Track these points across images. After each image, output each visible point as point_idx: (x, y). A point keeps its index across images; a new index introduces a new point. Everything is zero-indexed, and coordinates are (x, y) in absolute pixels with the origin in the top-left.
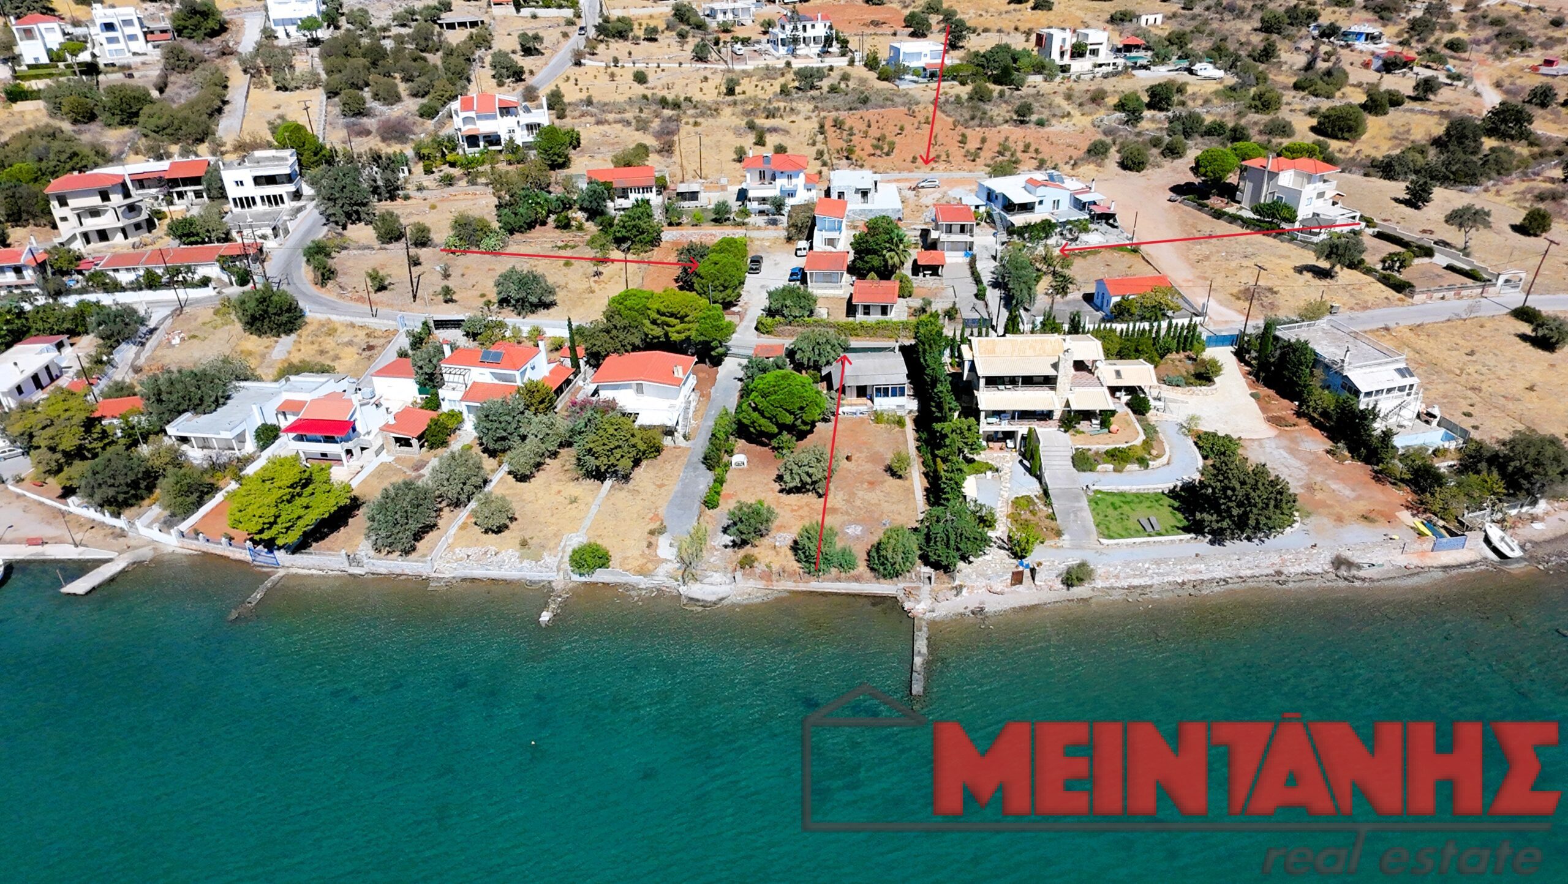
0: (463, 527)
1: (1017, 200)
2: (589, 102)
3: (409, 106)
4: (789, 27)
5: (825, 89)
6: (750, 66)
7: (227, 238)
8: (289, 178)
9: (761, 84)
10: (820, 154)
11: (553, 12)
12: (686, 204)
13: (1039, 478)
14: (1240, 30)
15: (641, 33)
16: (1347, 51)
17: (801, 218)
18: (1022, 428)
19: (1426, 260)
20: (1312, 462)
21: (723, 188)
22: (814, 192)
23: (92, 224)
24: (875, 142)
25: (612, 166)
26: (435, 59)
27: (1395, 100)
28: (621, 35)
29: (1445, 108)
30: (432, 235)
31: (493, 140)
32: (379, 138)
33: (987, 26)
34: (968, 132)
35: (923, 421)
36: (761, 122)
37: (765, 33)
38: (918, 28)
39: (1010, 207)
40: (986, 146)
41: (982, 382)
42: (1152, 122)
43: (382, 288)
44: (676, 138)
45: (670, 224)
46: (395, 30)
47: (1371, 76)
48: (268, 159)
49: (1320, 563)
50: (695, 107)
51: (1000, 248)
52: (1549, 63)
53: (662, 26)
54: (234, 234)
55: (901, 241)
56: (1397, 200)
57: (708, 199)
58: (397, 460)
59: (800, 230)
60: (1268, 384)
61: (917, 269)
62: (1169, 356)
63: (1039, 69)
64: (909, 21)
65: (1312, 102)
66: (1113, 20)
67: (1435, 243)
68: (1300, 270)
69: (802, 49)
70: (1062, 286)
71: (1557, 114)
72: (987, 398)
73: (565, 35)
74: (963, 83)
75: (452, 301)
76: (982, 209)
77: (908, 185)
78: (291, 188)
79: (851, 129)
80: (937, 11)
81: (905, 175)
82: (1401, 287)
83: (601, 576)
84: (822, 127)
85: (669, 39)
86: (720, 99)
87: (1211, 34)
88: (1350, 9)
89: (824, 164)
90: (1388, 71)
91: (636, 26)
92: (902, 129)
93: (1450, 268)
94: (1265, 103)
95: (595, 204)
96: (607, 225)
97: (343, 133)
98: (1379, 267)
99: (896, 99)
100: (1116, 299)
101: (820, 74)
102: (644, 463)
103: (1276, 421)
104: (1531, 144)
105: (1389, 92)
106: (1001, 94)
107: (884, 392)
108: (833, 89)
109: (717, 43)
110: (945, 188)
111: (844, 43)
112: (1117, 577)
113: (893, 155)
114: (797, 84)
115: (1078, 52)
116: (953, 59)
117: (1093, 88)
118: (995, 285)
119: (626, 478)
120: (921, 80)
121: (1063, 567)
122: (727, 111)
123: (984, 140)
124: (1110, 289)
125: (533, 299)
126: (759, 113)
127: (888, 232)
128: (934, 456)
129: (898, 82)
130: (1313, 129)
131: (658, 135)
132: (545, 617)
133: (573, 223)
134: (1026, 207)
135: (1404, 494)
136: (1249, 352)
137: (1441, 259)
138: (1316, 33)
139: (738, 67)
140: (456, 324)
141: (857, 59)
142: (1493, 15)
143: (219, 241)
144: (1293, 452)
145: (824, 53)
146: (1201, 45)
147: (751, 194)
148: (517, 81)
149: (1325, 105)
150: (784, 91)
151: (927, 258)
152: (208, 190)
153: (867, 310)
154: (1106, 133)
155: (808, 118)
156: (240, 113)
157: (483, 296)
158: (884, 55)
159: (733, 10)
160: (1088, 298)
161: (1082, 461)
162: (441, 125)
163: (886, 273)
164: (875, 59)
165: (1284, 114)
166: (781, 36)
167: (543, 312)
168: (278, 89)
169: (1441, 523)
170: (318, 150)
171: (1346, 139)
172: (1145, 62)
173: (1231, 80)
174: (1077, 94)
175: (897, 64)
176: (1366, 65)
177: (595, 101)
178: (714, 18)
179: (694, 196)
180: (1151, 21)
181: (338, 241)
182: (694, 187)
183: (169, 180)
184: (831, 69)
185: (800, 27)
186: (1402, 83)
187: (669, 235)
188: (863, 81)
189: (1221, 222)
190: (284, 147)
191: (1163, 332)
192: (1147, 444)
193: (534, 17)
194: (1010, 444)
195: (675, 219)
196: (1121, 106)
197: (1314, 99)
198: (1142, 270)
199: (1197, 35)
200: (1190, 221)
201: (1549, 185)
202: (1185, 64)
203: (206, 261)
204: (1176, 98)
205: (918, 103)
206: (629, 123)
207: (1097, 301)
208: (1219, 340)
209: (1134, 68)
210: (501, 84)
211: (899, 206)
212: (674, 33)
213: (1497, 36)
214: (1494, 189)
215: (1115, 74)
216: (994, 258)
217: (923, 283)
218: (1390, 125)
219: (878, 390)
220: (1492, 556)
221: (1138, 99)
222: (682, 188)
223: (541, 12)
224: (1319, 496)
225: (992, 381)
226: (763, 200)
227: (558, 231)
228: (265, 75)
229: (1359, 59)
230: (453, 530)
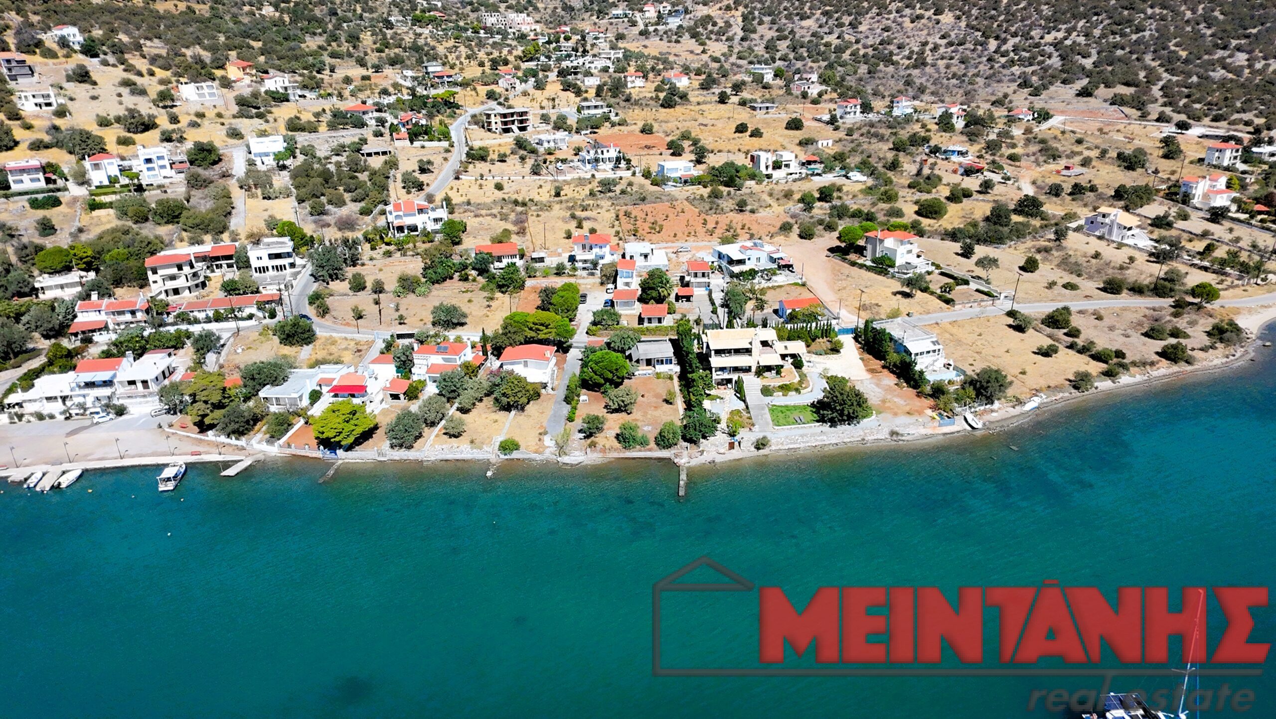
0: (437, 436)
1: (735, 257)
2: (469, 203)
3: (351, 209)
4: (592, 152)
5: (618, 192)
6: (568, 177)
7: (258, 292)
8: (289, 255)
9: (576, 189)
10: (618, 233)
11: (435, 144)
12: (538, 265)
13: (744, 401)
14: (880, 149)
15: (495, 157)
16: (946, 162)
17: (609, 271)
18: (735, 377)
19: (965, 287)
20: (888, 389)
21: (560, 255)
22: (615, 256)
23: (171, 285)
24: (651, 225)
25: (490, 243)
26: (363, 177)
27: (967, 194)
28: (483, 159)
29: (996, 198)
30: (386, 287)
31: (413, 228)
32: (336, 229)
33: (721, 148)
34: (708, 218)
35: (682, 377)
36: (579, 213)
37: (576, 154)
38: (676, 150)
39: (731, 262)
40: (719, 226)
41: (713, 353)
42: (820, 210)
43: (360, 317)
44: (526, 225)
45: (530, 277)
46: (335, 159)
47: (957, 179)
48: (273, 243)
49: (884, 434)
50: (536, 205)
51: (725, 285)
52: (1067, 168)
53: (508, 152)
54: (261, 288)
55: (668, 282)
56: (957, 254)
57: (551, 262)
58: (391, 406)
59: (608, 279)
60: (869, 353)
61: (678, 298)
62: (818, 340)
63: (752, 177)
64: (671, 145)
65: (919, 196)
66: (800, 144)
67: (973, 277)
68: (895, 294)
69: (601, 166)
70: (761, 306)
71: (1063, 200)
72: (716, 361)
73: (446, 159)
74: (705, 187)
75: (404, 323)
76: (716, 264)
77: (672, 250)
78: (291, 260)
79: (636, 217)
80: (688, 139)
81: (670, 244)
82: (948, 301)
83: (515, 455)
84: (617, 216)
85: (513, 160)
86: (552, 199)
87: (862, 152)
88: (952, 134)
89: (621, 239)
90: (968, 175)
91: (491, 152)
92: (667, 216)
93: (977, 290)
94: (889, 197)
95: (483, 266)
96: (491, 278)
97: (313, 226)
98: (939, 291)
99: (663, 197)
100: (789, 311)
101: (614, 182)
102: (531, 402)
103: (872, 371)
104: (1042, 219)
105: (963, 189)
106: (729, 194)
107: (661, 362)
108: (623, 192)
109: (545, 162)
110: (693, 252)
111: (628, 161)
112: (782, 444)
113: (662, 233)
114: (600, 189)
115: (777, 166)
116: (697, 171)
117: (786, 189)
118: (722, 306)
119: (523, 409)
120: (678, 185)
121: (754, 439)
122: (556, 207)
123: (717, 223)
124: (786, 306)
125: (455, 321)
126: (577, 207)
127: (661, 277)
128: (689, 392)
129: (664, 186)
130: (917, 213)
131: (516, 223)
132: (489, 474)
133: (470, 277)
134: (741, 262)
135: (930, 402)
136: (860, 337)
137: (973, 286)
138: (927, 151)
139: (561, 178)
140: (410, 336)
141: (637, 172)
142: (1040, 137)
143: (252, 293)
144: (878, 385)
145: (616, 167)
146: (854, 160)
147: (578, 258)
148: (419, 190)
149: (925, 197)
150: (592, 194)
151: (684, 292)
152: (237, 262)
153: (650, 321)
154: (792, 217)
155: (608, 210)
156: (243, 215)
157: (421, 320)
158: (654, 170)
159: (554, 141)
160: (776, 312)
161: (766, 391)
162: (375, 219)
163: (660, 300)
164: (649, 172)
165: (900, 204)
166: (588, 158)
167: (459, 328)
168: (264, 198)
169: (945, 414)
170: (303, 237)
171: (934, 218)
172: (819, 172)
173: (870, 182)
174: (776, 192)
175: (663, 176)
176: (955, 172)
177: (472, 202)
178: (542, 145)
179: (541, 260)
180: (825, 144)
181: (327, 291)
182: (542, 255)
183: (213, 257)
184: (621, 178)
185: (599, 151)
186: (972, 183)
187: (529, 283)
188: (642, 186)
189: (855, 268)
190: (281, 235)
191: (813, 328)
192: (800, 382)
193: (423, 147)
194: (729, 386)
195: (532, 274)
196: (802, 200)
197: (919, 194)
198: (806, 295)
199: (853, 153)
200: (837, 268)
201: (1047, 243)
202: (844, 173)
203: (249, 304)
204: (835, 194)
205: (677, 200)
206: (495, 216)
207: (780, 313)
208: (845, 331)
209: (812, 175)
210: (409, 192)
211: (666, 263)
212: (517, 157)
213: (1040, 151)
214: (1013, 246)
215: (801, 179)
216: (723, 291)
217: (682, 306)
218: (962, 209)
219: (658, 361)
220: (969, 428)
221: (812, 196)
222: (535, 255)
223: (427, 144)
224: (887, 405)
225: (719, 352)
226: (585, 261)
227: (461, 283)
228: (254, 190)
229: (951, 167)
230: (432, 437)
